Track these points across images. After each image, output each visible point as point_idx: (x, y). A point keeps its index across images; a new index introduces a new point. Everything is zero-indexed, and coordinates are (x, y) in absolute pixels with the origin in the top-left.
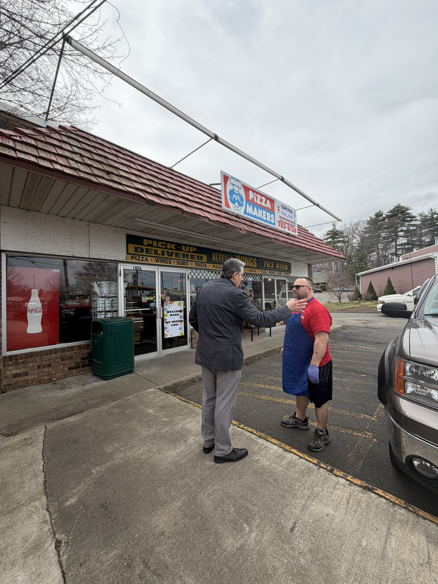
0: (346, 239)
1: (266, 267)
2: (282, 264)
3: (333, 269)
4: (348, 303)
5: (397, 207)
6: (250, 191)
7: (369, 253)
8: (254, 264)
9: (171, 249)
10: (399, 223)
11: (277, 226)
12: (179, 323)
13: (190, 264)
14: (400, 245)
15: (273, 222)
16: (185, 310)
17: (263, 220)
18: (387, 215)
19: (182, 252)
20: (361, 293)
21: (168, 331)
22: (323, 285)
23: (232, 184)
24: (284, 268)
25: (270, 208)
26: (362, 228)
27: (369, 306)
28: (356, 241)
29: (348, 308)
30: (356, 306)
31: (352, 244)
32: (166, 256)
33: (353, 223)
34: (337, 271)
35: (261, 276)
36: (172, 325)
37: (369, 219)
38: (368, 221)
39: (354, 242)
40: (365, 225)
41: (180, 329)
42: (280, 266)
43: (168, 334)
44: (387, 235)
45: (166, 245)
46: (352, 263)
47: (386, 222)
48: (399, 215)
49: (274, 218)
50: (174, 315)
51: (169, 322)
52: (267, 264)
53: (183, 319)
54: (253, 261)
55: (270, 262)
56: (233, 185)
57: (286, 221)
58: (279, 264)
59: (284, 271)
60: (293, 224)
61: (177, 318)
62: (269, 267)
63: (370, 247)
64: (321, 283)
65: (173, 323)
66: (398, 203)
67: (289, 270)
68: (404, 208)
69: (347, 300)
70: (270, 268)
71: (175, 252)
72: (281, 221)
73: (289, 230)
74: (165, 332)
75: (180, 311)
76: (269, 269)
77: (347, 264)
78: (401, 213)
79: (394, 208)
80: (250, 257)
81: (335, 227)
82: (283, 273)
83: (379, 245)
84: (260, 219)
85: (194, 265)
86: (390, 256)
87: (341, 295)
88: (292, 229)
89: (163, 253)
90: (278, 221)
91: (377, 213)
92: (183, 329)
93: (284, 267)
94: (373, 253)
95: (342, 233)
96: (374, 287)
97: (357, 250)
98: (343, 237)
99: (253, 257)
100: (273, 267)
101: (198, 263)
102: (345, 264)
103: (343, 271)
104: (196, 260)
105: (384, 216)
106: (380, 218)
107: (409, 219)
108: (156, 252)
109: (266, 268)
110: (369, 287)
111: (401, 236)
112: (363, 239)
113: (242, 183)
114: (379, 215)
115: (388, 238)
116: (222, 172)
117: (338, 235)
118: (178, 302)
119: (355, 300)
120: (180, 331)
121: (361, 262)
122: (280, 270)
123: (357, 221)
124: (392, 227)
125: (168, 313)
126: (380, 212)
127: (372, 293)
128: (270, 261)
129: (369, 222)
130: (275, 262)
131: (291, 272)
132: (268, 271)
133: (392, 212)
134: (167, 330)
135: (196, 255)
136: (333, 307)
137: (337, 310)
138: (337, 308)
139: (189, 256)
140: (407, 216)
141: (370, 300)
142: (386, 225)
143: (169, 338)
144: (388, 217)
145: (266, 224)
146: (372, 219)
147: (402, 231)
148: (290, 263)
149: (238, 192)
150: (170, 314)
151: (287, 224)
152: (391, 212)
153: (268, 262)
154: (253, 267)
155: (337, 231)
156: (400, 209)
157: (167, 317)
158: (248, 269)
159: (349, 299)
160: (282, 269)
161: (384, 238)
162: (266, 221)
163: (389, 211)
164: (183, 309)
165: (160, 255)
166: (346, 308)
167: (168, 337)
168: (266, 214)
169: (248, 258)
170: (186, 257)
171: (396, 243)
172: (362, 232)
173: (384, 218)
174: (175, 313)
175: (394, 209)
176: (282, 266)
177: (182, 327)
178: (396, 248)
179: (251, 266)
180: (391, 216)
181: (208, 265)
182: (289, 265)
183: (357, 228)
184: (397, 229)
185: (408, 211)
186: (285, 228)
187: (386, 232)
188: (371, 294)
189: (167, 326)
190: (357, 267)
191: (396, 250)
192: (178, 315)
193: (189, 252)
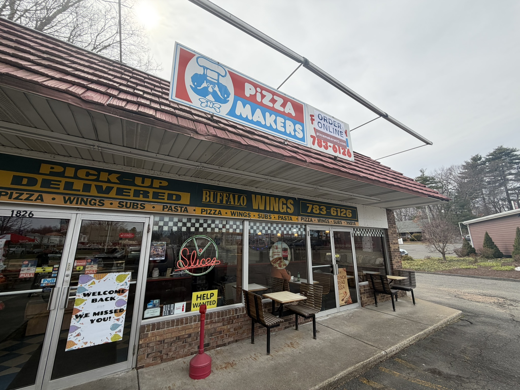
0: (440, 185)
1: (312, 212)
2: (341, 209)
3: (429, 217)
4: (458, 261)
5: (498, 149)
6: (246, 84)
7: (472, 199)
8: (288, 207)
9: (109, 181)
10: (506, 166)
11: (309, 143)
12: (113, 315)
13: (148, 207)
14: (511, 190)
15: (300, 136)
16: (133, 288)
17: (276, 130)
18: (487, 159)
19: (133, 188)
20: (473, 247)
21: (78, 335)
22: (419, 234)
23: (201, 66)
24: (345, 214)
25: (294, 114)
26: (457, 172)
27: (494, 268)
28: (452, 187)
29: (460, 269)
30: (472, 266)
31: (448, 190)
32: (94, 192)
33: (445, 169)
34: (434, 219)
35: (305, 226)
36: (92, 321)
37: (465, 164)
38: (463, 166)
39: (449, 188)
40: (461, 170)
41: (114, 327)
42: (337, 211)
43: (76, 342)
44: (492, 179)
45: (98, 176)
46: (452, 210)
47: (487, 166)
48: (504, 158)
49: (303, 131)
50: (102, 300)
51: (86, 315)
52: (312, 208)
53: (125, 307)
54: (286, 204)
55: (320, 206)
56: (205, 68)
57: (329, 138)
58: (336, 208)
59: (346, 218)
60: (345, 144)
61: (111, 306)
62: (318, 212)
63: (472, 193)
64: (416, 233)
65: (97, 317)
66: (500, 145)
67: (355, 217)
68: (508, 150)
69: (454, 256)
70: (320, 214)
71: (116, 186)
72: (317, 136)
73: (336, 151)
74: (71, 337)
75: (121, 292)
76: (319, 216)
77: (445, 212)
78: (505, 155)
79: (495, 150)
80: (280, 197)
81: (423, 173)
82: (343, 222)
83: (483, 190)
84: (270, 128)
85: (159, 208)
86: (500, 202)
87: (445, 250)
88: (342, 151)
89: (87, 188)
90: (312, 136)
91: (474, 157)
92: (122, 328)
93: (344, 212)
94: (477, 199)
95: (433, 178)
96: (493, 241)
97: (456, 197)
98: (436, 183)
99: (287, 198)
100: (325, 213)
101: (169, 205)
102: (443, 211)
103: (441, 219)
104: (166, 201)
105: (483, 159)
106: (479, 162)
107: (517, 161)
108: (69, 186)
109: (312, 214)
110: (485, 240)
111: (511, 180)
112: (461, 185)
113: (227, 69)
114: (476, 159)
115: (495, 182)
116: (177, 44)
117: (428, 181)
118: (117, 274)
119: (465, 256)
120: (113, 332)
121: (464, 209)
122: (337, 217)
123: (450, 167)
124: (496, 170)
125: (86, 298)
126: (477, 156)
127: (492, 248)
128: (320, 204)
129: (465, 167)
130: (329, 206)
131: (357, 221)
132: (316, 219)
133: (493, 155)
134: (77, 332)
135: (167, 192)
136: (435, 267)
137: (442, 271)
138: (442, 267)
139: (151, 195)
140: (515, 157)
141: (492, 258)
142: (488, 169)
143: (79, 350)
144: (487, 160)
145: (285, 137)
146: (468, 163)
147: (511, 174)
148: (356, 208)
149: (218, 80)
150: (91, 297)
151: (331, 142)
152: (491, 155)
153: (314, 206)
154: (287, 213)
155: (427, 177)
156: (503, 150)
157: (82, 305)
158: (277, 216)
159: (457, 254)
160: (341, 216)
161: (489, 183)
162: (285, 133)
163: (488, 154)
164: (127, 287)
165: (79, 191)
166: (456, 269)
167: (74, 348)
168: (284, 123)
169: (277, 199)
170: (141, 196)
171: (506, 188)
172: (458, 178)
173: (483, 161)
174: (104, 297)
175: (495, 152)
176: (341, 212)
177: (119, 323)
178: (507, 193)
179: (282, 211)
180: (493, 159)
181: (190, 209)
182: (354, 212)
183: (451, 174)
184: (504, 172)
185: (515, 153)
186: (326, 148)
187: (489, 176)
188: (491, 250)
189: (78, 325)
190: (460, 215)
191: (508, 195)
192: (112, 299)
193: (151, 187)
